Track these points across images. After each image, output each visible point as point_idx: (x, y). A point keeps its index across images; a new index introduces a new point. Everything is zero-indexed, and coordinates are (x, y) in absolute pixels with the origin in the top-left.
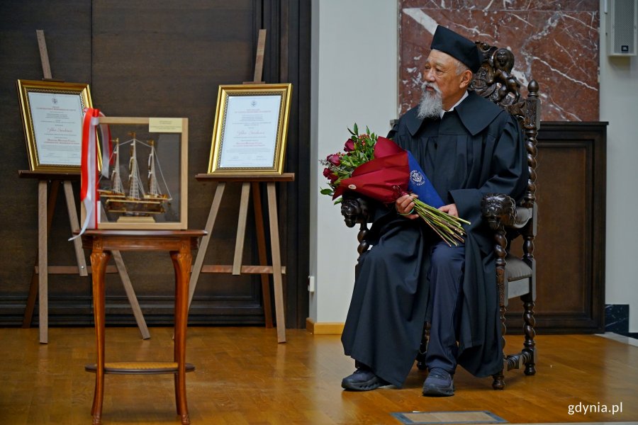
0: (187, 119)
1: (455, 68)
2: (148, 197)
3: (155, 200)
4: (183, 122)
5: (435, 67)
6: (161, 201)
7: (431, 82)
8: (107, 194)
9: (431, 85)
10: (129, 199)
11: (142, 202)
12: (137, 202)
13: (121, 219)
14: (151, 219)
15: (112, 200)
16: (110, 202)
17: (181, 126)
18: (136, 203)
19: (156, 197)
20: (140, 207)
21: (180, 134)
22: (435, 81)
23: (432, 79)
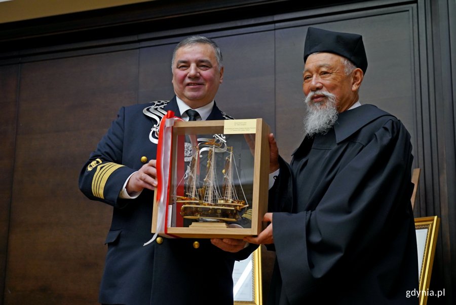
0: (261, 120)
1: (343, 67)
2: (222, 202)
3: (229, 206)
4: (258, 122)
5: (317, 71)
6: (235, 206)
7: (318, 89)
8: (183, 200)
9: (319, 93)
10: (202, 204)
11: (216, 207)
12: (211, 207)
13: (193, 224)
14: (224, 225)
15: (186, 206)
16: (185, 208)
17: (255, 127)
18: (209, 209)
19: (230, 202)
20: (213, 213)
21: (254, 135)
22: (323, 85)
23: (318, 85)
